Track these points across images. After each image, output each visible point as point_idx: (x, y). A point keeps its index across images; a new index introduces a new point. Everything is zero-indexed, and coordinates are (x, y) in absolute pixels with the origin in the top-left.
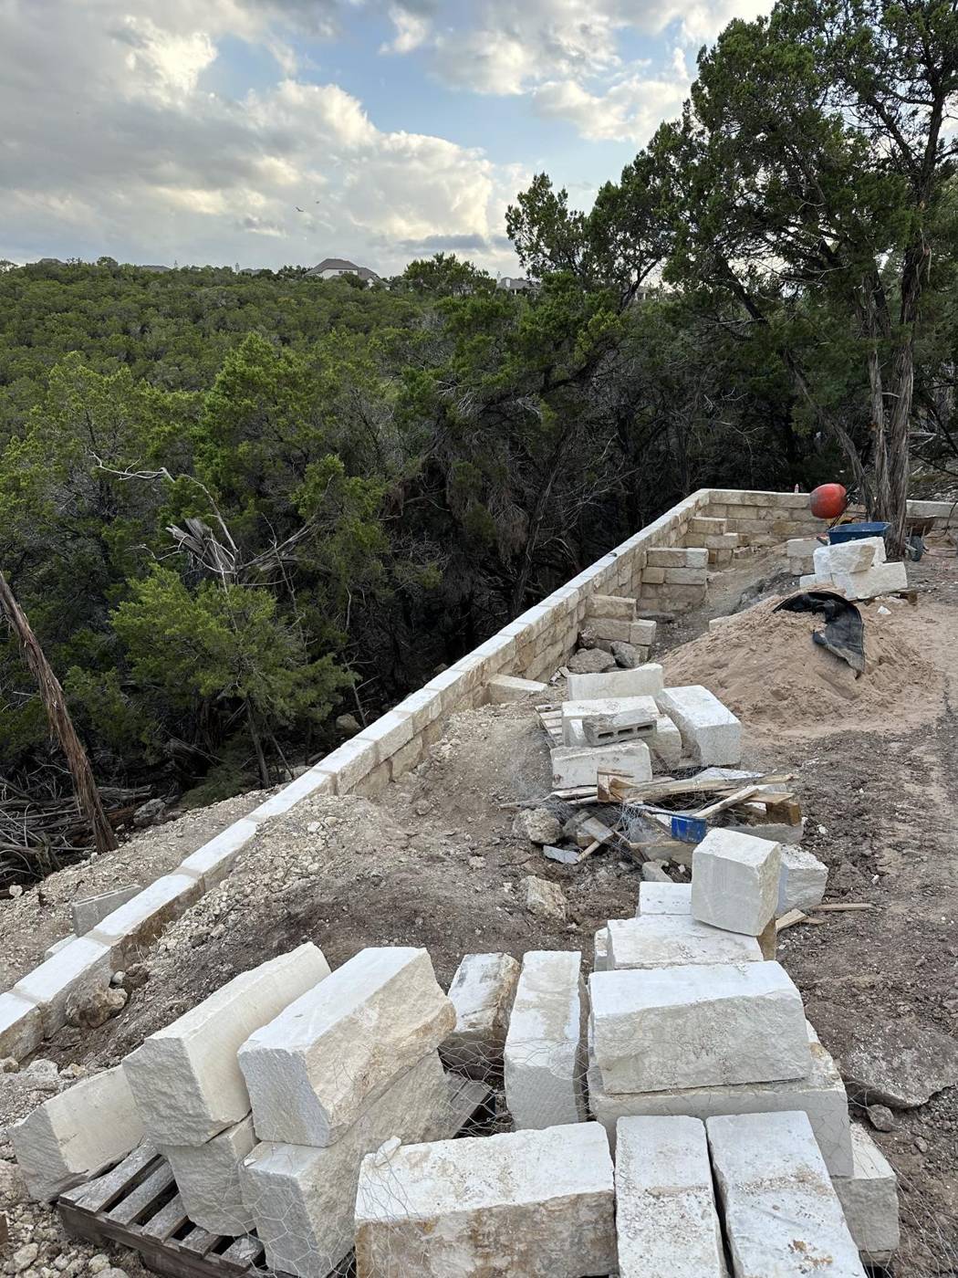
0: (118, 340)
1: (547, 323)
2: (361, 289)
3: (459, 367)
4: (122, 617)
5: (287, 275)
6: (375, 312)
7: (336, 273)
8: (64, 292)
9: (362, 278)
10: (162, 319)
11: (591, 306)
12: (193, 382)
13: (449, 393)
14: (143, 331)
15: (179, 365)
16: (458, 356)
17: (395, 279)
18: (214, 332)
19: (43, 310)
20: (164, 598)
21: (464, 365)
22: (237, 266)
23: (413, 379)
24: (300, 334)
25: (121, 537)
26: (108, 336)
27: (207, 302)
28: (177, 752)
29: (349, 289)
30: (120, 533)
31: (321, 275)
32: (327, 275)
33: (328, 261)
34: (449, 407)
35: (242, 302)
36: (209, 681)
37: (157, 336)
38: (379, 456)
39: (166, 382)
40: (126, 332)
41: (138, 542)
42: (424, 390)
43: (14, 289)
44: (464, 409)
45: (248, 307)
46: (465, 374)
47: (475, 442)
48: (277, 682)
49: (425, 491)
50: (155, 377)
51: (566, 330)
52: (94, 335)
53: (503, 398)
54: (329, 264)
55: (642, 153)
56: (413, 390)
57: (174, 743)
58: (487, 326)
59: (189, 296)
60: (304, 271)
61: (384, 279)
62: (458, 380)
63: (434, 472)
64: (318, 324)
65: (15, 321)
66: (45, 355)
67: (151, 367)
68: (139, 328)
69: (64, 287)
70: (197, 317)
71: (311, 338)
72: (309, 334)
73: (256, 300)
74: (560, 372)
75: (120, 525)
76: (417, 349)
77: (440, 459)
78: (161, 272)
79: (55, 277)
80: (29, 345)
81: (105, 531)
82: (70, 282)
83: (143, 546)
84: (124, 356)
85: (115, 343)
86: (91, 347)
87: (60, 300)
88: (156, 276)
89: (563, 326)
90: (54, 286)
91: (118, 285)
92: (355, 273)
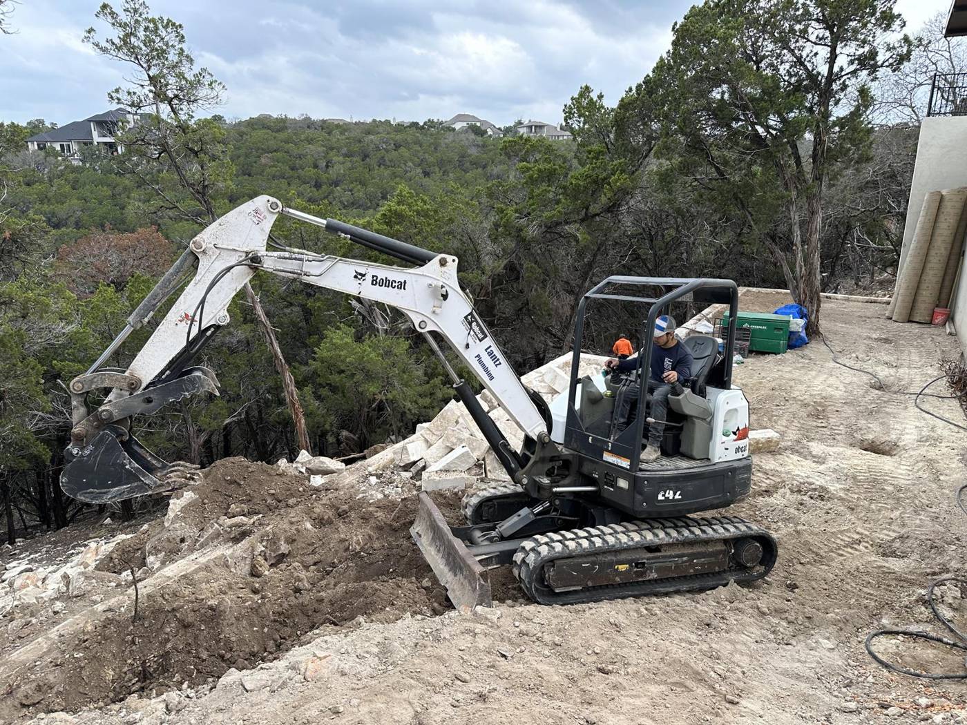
0: (310, 172)
1: (585, 180)
2: (482, 136)
3: (530, 205)
4: (323, 351)
5: (430, 126)
6: (491, 153)
7: (465, 124)
8: (275, 138)
9: (483, 128)
10: (341, 158)
11: (613, 170)
12: (361, 203)
13: (523, 221)
14: (327, 166)
15: (351, 191)
16: (530, 198)
17: (507, 128)
18: (377, 167)
19: (260, 151)
20: (346, 340)
21: (533, 204)
22: (394, 119)
23: (502, 211)
24: (437, 169)
25: (319, 307)
26: (303, 169)
27: (372, 146)
28: (347, 438)
29: (472, 136)
30: (318, 304)
31: (453, 126)
32: (458, 126)
33: (459, 116)
34: (522, 230)
35: (397, 147)
36: (372, 389)
37: (338, 169)
38: (478, 260)
39: (341, 202)
40: (316, 166)
41: (328, 310)
42: (507, 220)
43: (241, 136)
44: (532, 231)
45: (402, 150)
46: (534, 210)
47: (539, 251)
48: (409, 391)
49: (507, 281)
50: (334, 198)
51: (598, 184)
52: (293, 169)
53: (558, 224)
54: (460, 118)
55: (648, 76)
56: (502, 218)
57: (345, 433)
58: (549, 180)
59: (360, 141)
60: (441, 123)
61: (500, 129)
62: (529, 214)
63: (512, 269)
64: (450, 162)
65: (242, 159)
66: (260, 182)
67: (331, 192)
68: (325, 164)
69: (274, 134)
70: (365, 156)
71: (444, 172)
72: (443, 169)
73: (406, 144)
74: (594, 209)
75: (319, 299)
76: (505, 192)
77: (516, 262)
78: (341, 123)
79: (268, 128)
80: (249, 175)
81: (310, 303)
82: (278, 131)
83: (333, 312)
84: (313, 183)
85: (308, 174)
86: (291, 177)
87: (272, 144)
88: (338, 126)
89: (595, 182)
90: (268, 134)
91: (310, 133)
92: (478, 124)
